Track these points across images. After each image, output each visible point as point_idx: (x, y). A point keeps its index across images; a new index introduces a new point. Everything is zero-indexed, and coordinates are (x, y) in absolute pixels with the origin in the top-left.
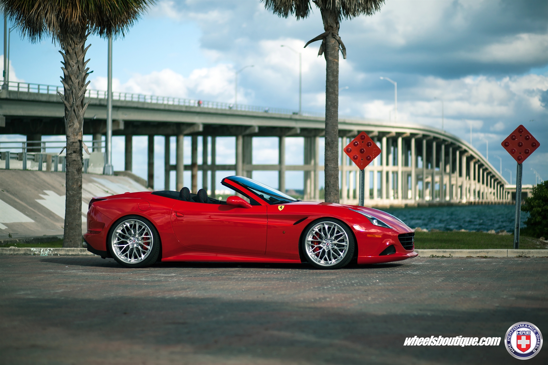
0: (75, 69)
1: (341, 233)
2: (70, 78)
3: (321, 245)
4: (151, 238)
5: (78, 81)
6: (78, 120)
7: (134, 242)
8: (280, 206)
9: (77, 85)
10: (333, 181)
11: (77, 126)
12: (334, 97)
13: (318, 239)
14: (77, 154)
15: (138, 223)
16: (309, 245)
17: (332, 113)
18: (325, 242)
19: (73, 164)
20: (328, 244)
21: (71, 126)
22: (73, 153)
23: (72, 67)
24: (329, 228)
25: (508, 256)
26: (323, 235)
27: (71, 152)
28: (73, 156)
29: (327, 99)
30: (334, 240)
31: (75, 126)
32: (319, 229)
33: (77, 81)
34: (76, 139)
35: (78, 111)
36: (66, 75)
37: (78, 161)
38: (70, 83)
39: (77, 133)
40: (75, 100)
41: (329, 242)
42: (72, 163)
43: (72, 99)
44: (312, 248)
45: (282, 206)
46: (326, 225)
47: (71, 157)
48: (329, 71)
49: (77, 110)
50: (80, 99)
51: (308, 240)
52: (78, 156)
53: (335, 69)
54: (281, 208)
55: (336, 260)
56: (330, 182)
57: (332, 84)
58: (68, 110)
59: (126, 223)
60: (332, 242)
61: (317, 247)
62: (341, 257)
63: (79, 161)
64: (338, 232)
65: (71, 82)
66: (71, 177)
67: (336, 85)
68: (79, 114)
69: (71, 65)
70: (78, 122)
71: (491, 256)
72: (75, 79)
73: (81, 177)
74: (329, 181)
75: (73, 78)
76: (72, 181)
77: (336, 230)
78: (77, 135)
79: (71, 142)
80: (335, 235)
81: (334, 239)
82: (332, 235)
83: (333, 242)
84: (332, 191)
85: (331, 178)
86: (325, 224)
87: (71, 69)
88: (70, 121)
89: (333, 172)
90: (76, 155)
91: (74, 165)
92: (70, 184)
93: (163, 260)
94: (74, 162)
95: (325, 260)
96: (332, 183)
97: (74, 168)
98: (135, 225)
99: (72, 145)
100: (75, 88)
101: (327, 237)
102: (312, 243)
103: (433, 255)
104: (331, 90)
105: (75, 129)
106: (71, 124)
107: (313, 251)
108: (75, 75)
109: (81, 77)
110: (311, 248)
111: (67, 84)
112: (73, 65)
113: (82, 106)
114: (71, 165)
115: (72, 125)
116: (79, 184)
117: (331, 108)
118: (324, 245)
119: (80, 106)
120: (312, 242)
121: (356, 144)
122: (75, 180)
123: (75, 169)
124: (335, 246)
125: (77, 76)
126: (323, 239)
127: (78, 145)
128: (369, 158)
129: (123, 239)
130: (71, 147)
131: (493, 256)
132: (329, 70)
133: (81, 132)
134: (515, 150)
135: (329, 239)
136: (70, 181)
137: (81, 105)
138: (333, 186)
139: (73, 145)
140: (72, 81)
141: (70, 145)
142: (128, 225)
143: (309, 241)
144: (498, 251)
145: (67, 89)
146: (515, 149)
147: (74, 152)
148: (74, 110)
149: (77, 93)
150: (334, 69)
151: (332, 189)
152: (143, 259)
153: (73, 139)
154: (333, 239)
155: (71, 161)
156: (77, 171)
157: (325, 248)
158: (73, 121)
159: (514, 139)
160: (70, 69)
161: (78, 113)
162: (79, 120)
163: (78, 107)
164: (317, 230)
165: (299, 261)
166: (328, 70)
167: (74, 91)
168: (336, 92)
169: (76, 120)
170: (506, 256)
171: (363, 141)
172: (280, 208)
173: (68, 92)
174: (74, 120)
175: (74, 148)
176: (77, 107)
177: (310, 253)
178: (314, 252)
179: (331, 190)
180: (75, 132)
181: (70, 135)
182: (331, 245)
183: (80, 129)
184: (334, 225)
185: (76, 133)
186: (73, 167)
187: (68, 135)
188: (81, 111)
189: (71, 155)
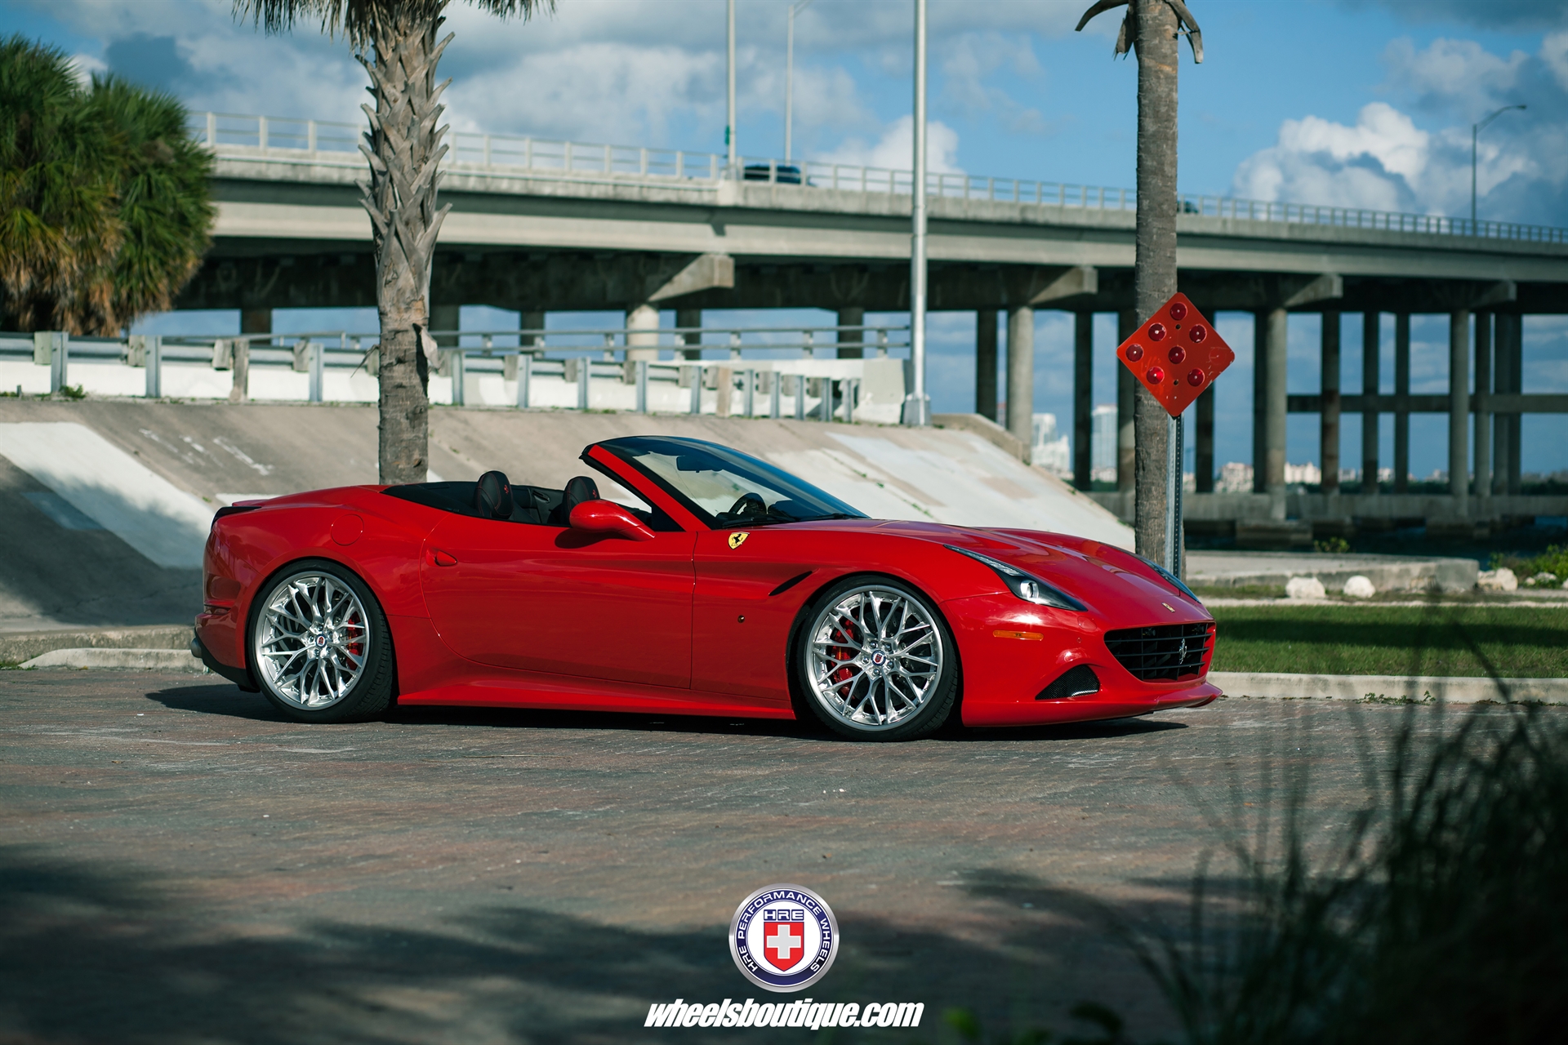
0: (400, 111)
1: (922, 625)
2: (387, 139)
3: (857, 661)
4: (365, 629)
5: (409, 146)
6: (409, 264)
7: (321, 642)
8: (736, 535)
9: (405, 158)
10: (1158, 451)
11: (407, 280)
12: (1160, 184)
13: (847, 642)
14: (410, 366)
15: (330, 582)
16: (819, 659)
17: (1155, 236)
18: (869, 651)
19: (396, 396)
20: (878, 658)
21: (390, 282)
22: (395, 363)
23: (392, 104)
24: (885, 607)
26: (866, 631)
27: (391, 361)
28: (395, 374)
29: (1140, 192)
30: (901, 646)
31: (401, 283)
32: (853, 607)
33: (407, 145)
34: (406, 321)
35: (410, 235)
36: (376, 129)
37: (411, 386)
38: (387, 152)
39: (408, 304)
40: (399, 203)
41: (882, 653)
42: (393, 394)
43: (393, 201)
44: (829, 670)
45: (740, 535)
46: (876, 596)
47: (390, 374)
48: (1144, 102)
49: (406, 235)
50: (415, 200)
51: (817, 642)
52: (411, 371)
53: (1164, 95)
54: (737, 539)
55: (901, 711)
56: (1148, 454)
57: (1154, 142)
58: (381, 235)
59: (297, 583)
60: (893, 653)
61: (843, 668)
62: (918, 705)
63: (414, 387)
64: (912, 622)
65: (390, 150)
66: (390, 436)
67: (1165, 146)
68: (413, 245)
69: (388, 97)
70: (411, 270)
72: (400, 141)
73: (422, 436)
74: (1147, 452)
75: (393, 136)
76: (394, 449)
77: (906, 615)
78: (408, 309)
79: (390, 332)
80: (902, 630)
81: (897, 643)
82: (892, 630)
83: (897, 653)
84: (1155, 481)
85: (1151, 440)
86: (871, 592)
87: (388, 109)
88: (386, 266)
89: (1159, 422)
90: (405, 370)
91: (399, 401)
92: (389, 457)
93: (402, 700)
94: (400, 390)
95: (868, 709)
96: (1153, 457)
97: (398, 408)
98: (322, 590)
99: (393, 339)
100: (401, 169)
101: (877, 636)
102: (829, 653)
103: (1373, 695)
104: (1149, 163)
105: (401, 292)
106: (389, 278)
107: (831, 677)
108: (400, 127)
109: (416, 133)
110: (824, 667)
111: (379, 156)
112: (393, 98)
113: (424, 222)
114: (390, 401)
115: (393, 279)
116: (416, 456)
117: (1150, 220)
118: (866, 662)
119: (418, 221)
120: (830, 650)
121: (1157, 332)
122: (404, 444)
123: (401, 412)
124: (901, 668)
125: (406, 131)
126: (865, 642)
127: (411, 340)
128: (1196, 377)
129: (290, 631)
130: (391, 345)
132: (1145, 99)
133: (422, 299)
135: (884, 643)
136: (387, 448)
137: (421, 219)
138: (1156, 467)
139: (396, 340)
140: (391, 147)
141: (387, 339)
142: (305, 588)
143: (820, 646)
145: (378, 171)
147: (400, 361)
148: (397, 234)
149: (405, 182)
150: (1160, 97)
151: (1155, 475)
152: (340, 695)
153: (396, 320)
154: (895, 644)
155: (389, 389)
156: (407, 418)
157: (869, 670)
158: (396, 266)
160: (386, 111)
161: (409, 243)
162: (413, 263)
163: (411, 226)
164: (847, 611)
165: (788, 713)
166: (1142, 100)
167: (397, 175)
168: (1167, 168)
169: (403, 263)
171: (1177, 323)
172: (734, 540)
173: (380, 179)
174: (398, 264)
175: (399, 349)
176: (407, 224)
177: (819, 685)
178: (834, 683)
179: (1149, 481)
180: (401, 300)
181: (388, 309)
182: (887, 661)
183: (418, 289)
184: (899, 598)
185: (404, 302)
186: (395, 406)
187: (382, 309)
188: (422, 236)
189: (390, 371)
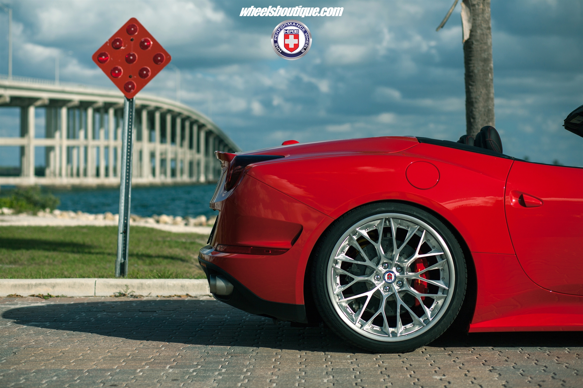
25: (96, 295)
71: (60, 295)
131: (64, 294)
134: (120, 71)
144: (75, 284)
146: (120, 67)
159: (118, 48)
170: (93, 294)
